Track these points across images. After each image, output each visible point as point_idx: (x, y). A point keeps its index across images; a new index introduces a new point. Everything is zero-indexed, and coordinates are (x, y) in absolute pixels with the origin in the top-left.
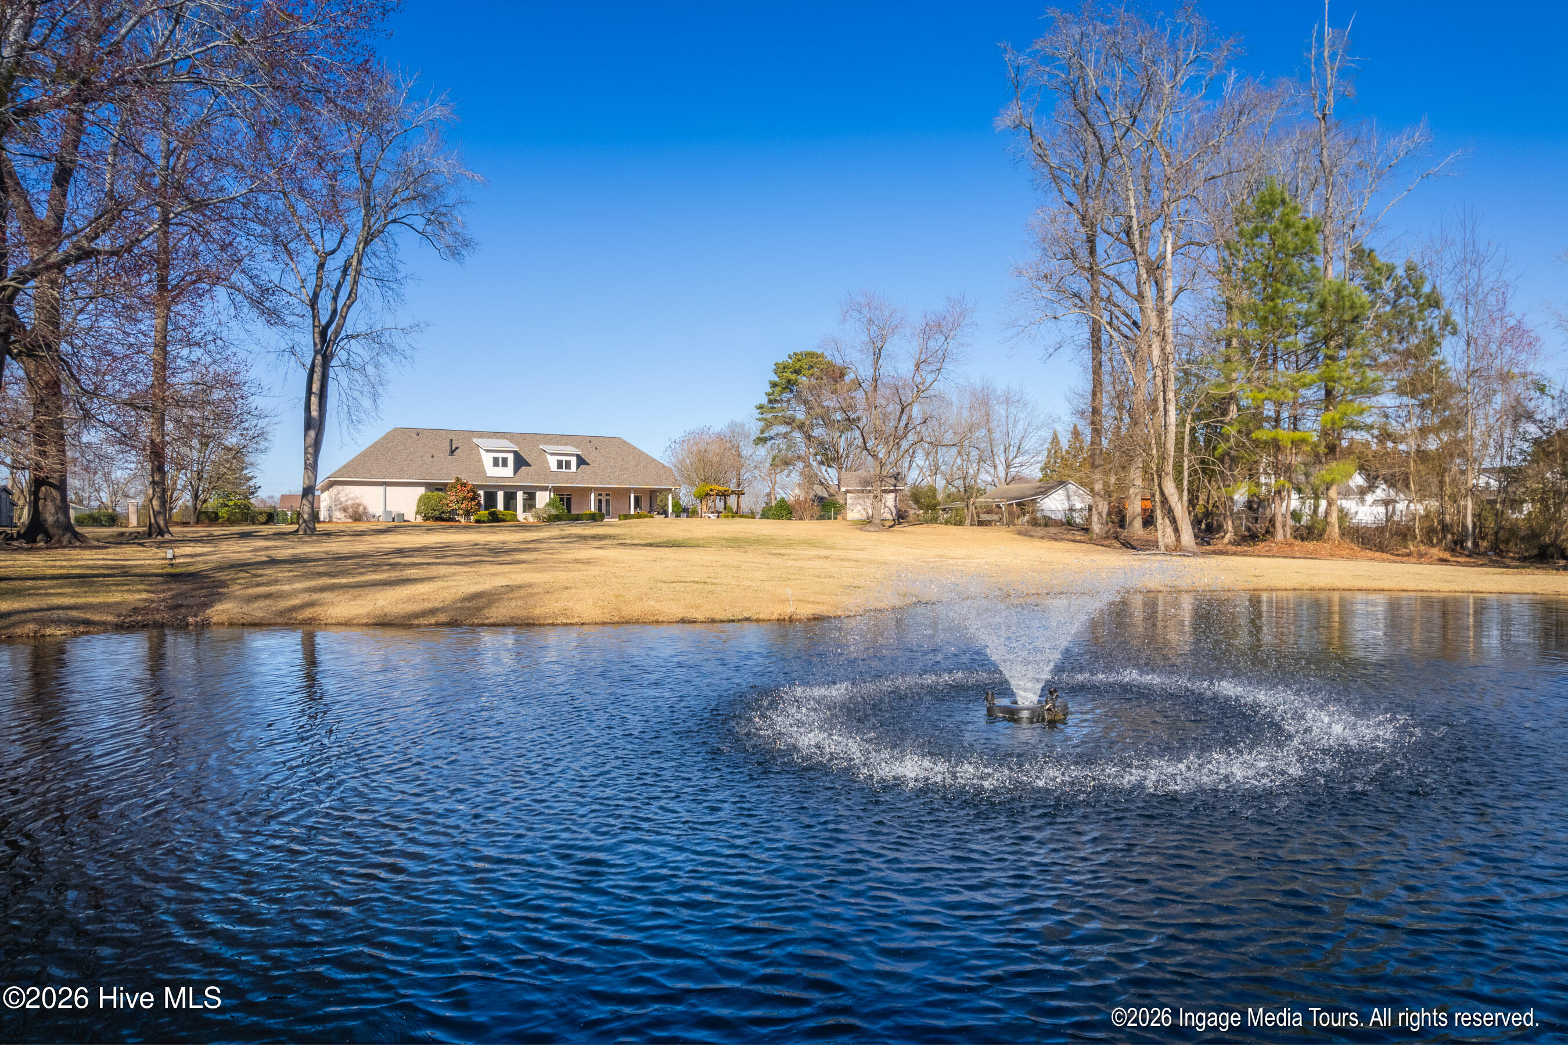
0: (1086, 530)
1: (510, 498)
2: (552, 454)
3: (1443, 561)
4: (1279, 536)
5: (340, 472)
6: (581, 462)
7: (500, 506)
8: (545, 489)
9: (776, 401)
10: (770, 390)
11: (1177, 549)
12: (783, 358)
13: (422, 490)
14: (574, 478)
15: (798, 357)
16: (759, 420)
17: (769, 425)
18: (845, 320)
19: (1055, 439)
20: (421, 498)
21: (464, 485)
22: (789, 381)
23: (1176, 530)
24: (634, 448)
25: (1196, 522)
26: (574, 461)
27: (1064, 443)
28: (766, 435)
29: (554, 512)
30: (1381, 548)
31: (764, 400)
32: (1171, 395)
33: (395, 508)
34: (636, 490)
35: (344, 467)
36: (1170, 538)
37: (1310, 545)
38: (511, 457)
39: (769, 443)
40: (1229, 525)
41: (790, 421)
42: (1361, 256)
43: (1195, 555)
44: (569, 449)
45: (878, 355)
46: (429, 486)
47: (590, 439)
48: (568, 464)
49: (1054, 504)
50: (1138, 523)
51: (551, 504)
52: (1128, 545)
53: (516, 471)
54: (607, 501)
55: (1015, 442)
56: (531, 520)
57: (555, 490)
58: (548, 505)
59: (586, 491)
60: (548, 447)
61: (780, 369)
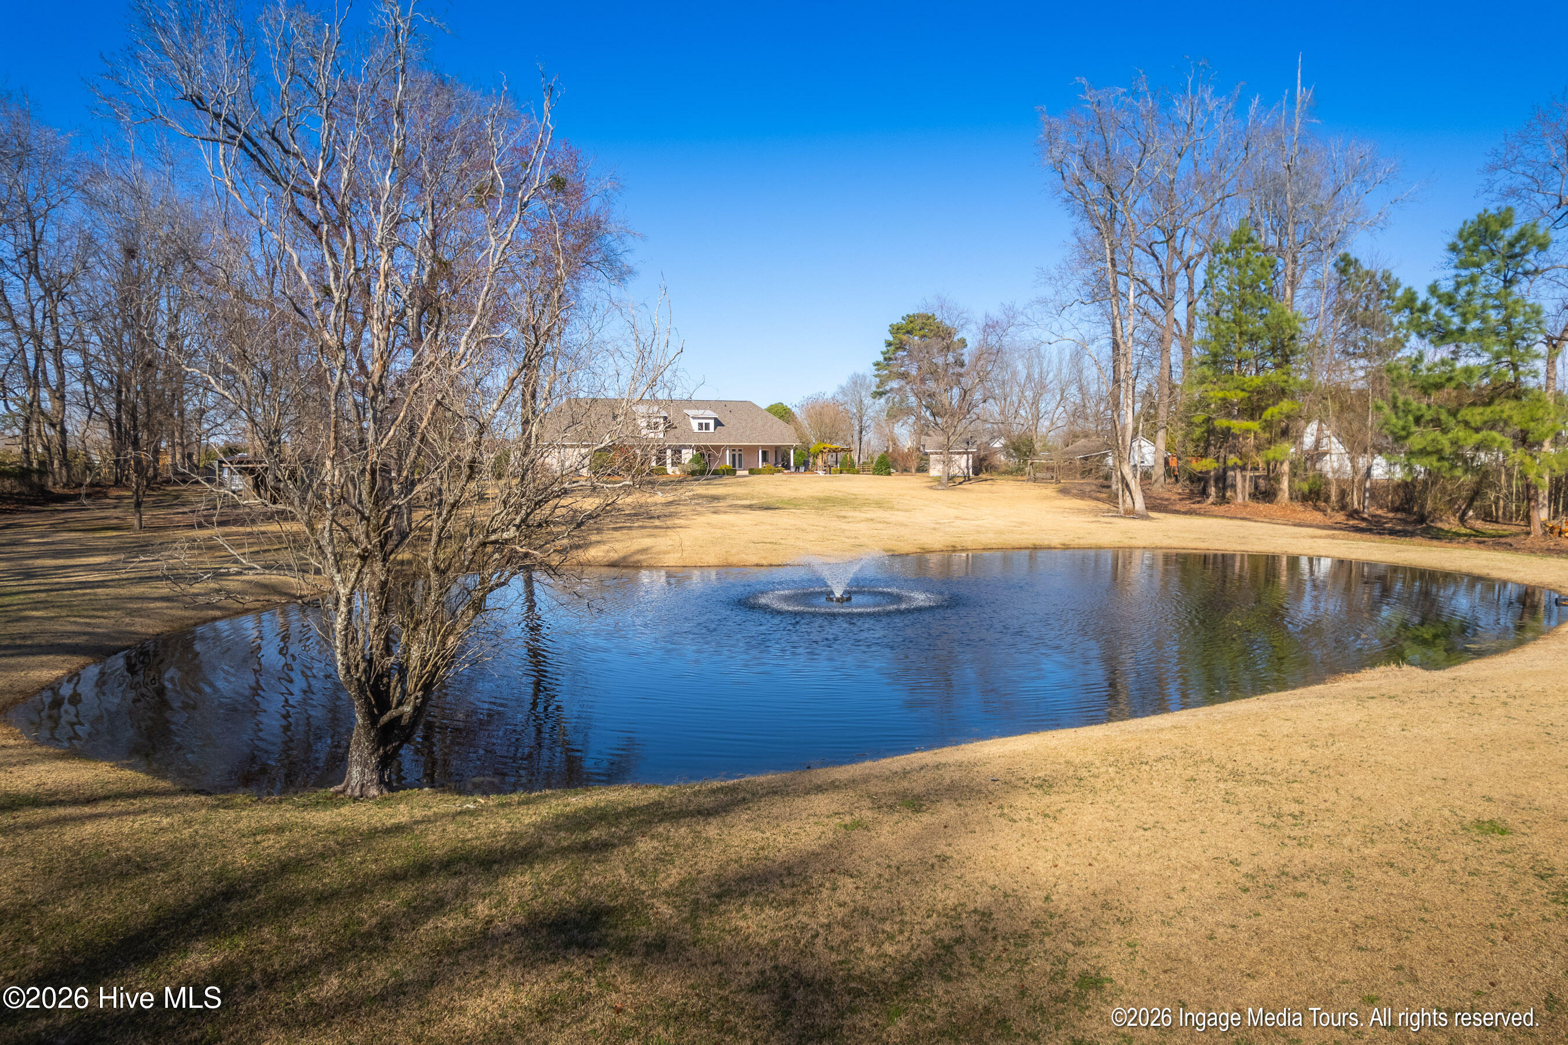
1: (661, 455)
2: (694, 418)
6: (718, 423)
7: (652, 460)
8: (688, 447)
9: (890, 359)
10: (885, 349)
11: (1131, 512)
12: (897, 320)
14: (713, 438)
15: (911, 319)
16: (876, 376)
17: (885, 380)
22: (902, 341)
23: (1132, 499)
26: (712, 423)
28: (882, 389)
29: (697, 467)
31: (881, 358)
34: (763, 447)
36: (1129, 504)
38: (662, 422)
39: (885, 397)
41: (904, 377)
44: (709, 413)
47: (725, 404)
48: (707, 426)
51: (694, 459)
53: (665, 433)
54: (740, 455)
56: (678, 474)
57: (698, 448)
58: (691, 461)
59: (723, 448)
60: (692, 412)
61: (895, 330)
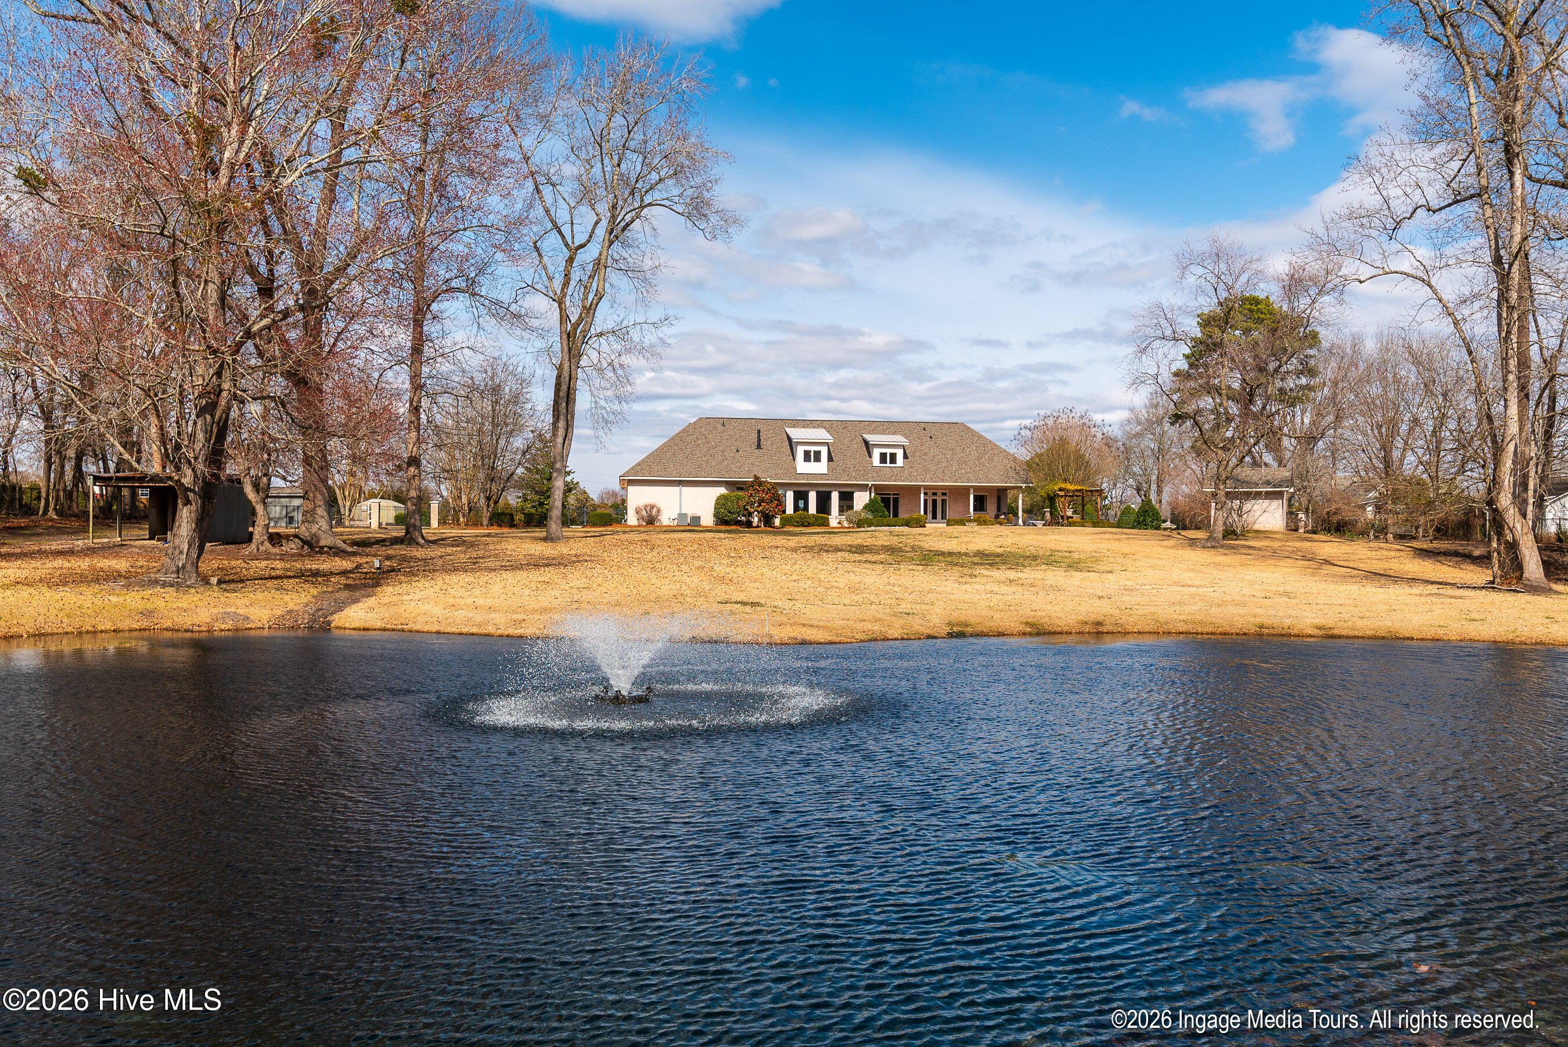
2: (875, 446)
5: (633, 470)
6: (908, 454)
7: (812, 508)
8: (863, 488)
13: (722, 490)
14: (900, 475)
20: (719, 500)
21: (764, 484)
26: (900, 454)
33: (690, 511)
34: (975, 489)
35: (639, 464)
44: (895, 440)
46: (728, 484)
47: (919, 426)
48: (893, 459)
56: (846, 524)
57: (878, 488)
58: (866, 507)
60: (872, 439)
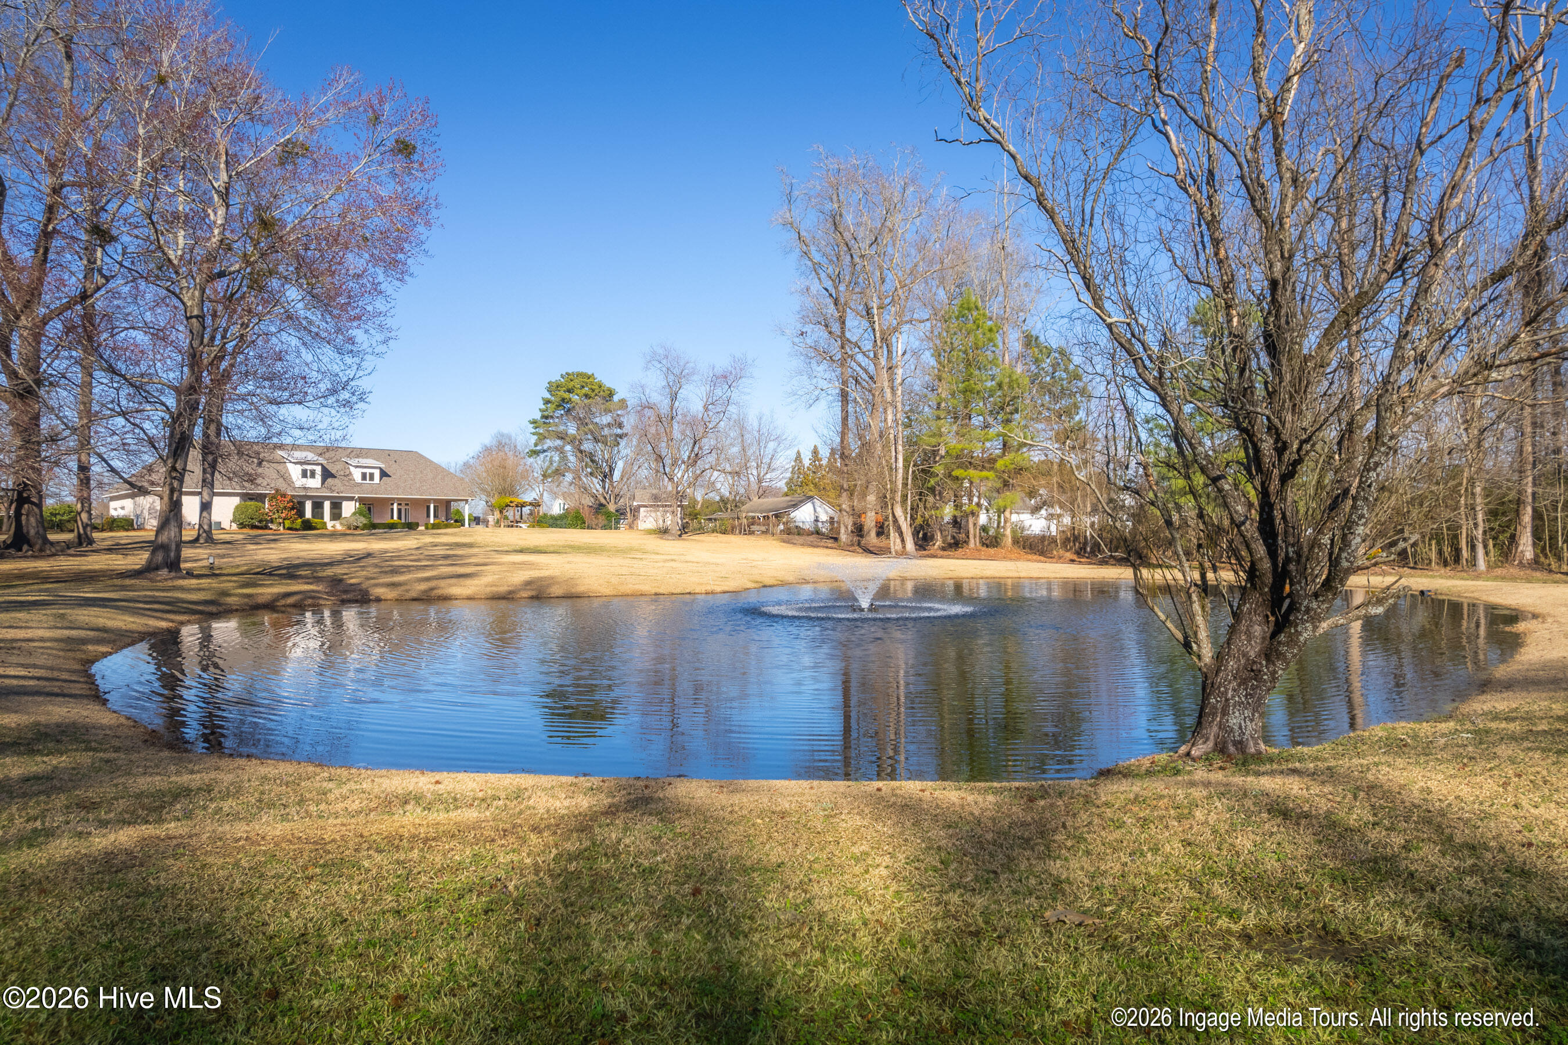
0: (836, 539)
1: (318, 506)
2: (357, 467)
3: (1072, 561)
4: (972, 544)
6: (384, 474)
7: (308, 514)
8: (351, 499)
9: (549, 417)
10: (543, 407)
11: (903, 553)
12: (556, 377)
13: (237, 500)
14: (377, 489)
15: (569, 377)
16: (533, 434)
17: (542, 438)
18: (647, 369)
19: (798, 458)
20: (237, 508)
21: (284, 496)
22: (563, 400)
23: (903, 541)
24: (431, 462)
25: (915, 534)
26: (377, 473)
27: (807, 462)
28: (539, 448)
29: (360, 521)
30: (1042, 553)
31: (538, 416)
32: (900, 448)
34: (435, 501)
36: (898, 546)
37: (992, 551)
38: (318, 469)
39: (542, 456)
40: (938, 536)
41: (562, 436)
42: (1030, 341)
43: (915, 557)
44: (372, 462)
45: (674, 397)
46: (244, 496)
48: (372, 476)
49: (804, 515)
50: (873, 534)
51: (358, 513)
52: (868, 551)
53: (323, 483)
55: (766, 460)
56: (339, 527)
57: (361, 500)
58: (354, 514)
59: (390, 501)
60: (354, 462)
61: (553, 387)
